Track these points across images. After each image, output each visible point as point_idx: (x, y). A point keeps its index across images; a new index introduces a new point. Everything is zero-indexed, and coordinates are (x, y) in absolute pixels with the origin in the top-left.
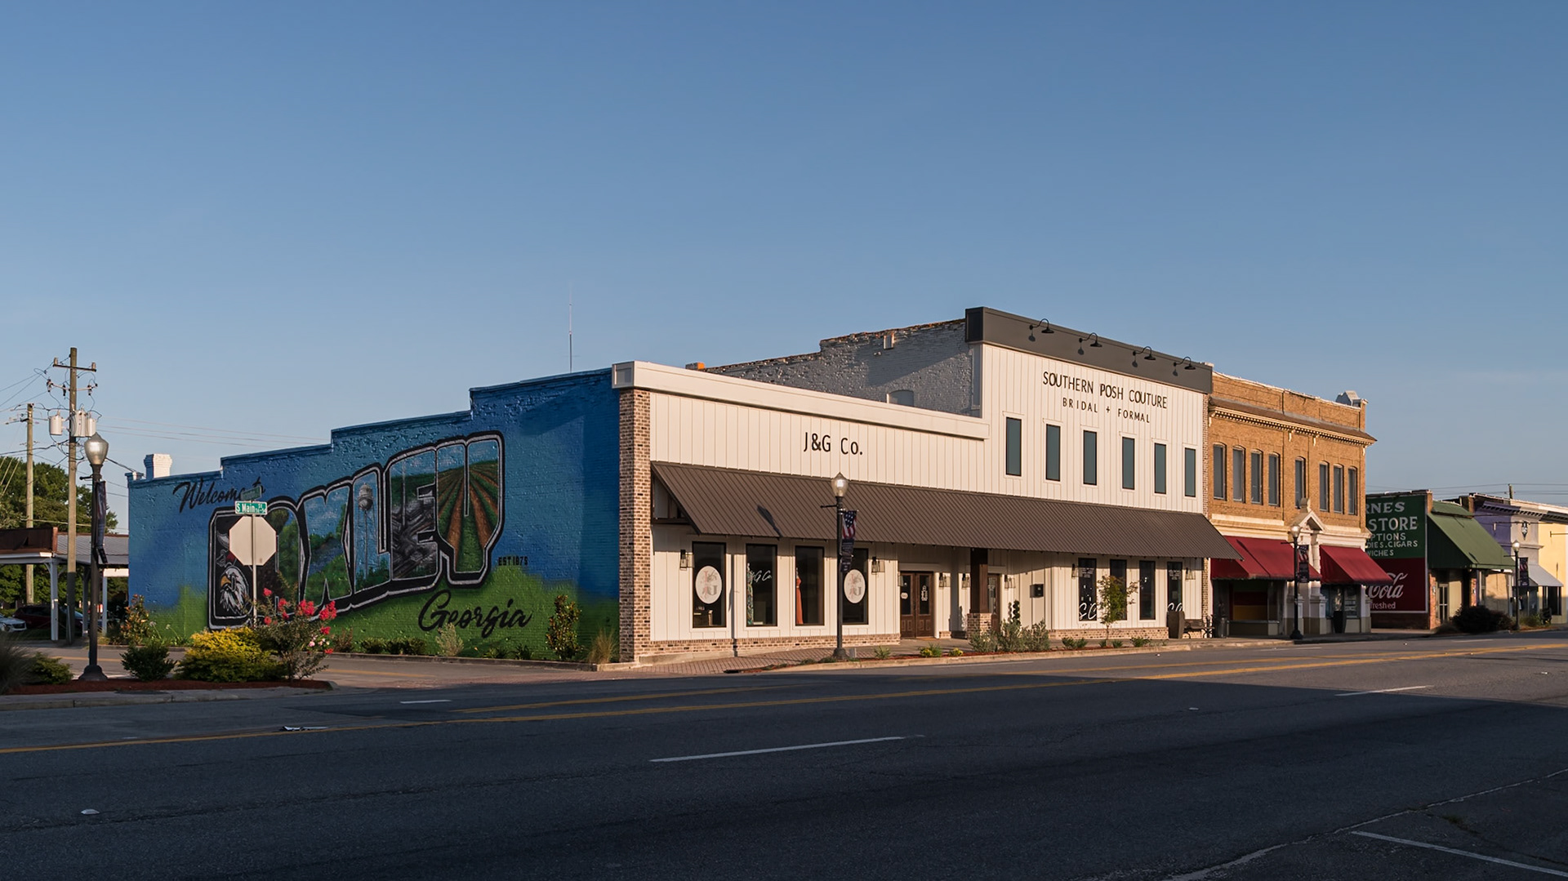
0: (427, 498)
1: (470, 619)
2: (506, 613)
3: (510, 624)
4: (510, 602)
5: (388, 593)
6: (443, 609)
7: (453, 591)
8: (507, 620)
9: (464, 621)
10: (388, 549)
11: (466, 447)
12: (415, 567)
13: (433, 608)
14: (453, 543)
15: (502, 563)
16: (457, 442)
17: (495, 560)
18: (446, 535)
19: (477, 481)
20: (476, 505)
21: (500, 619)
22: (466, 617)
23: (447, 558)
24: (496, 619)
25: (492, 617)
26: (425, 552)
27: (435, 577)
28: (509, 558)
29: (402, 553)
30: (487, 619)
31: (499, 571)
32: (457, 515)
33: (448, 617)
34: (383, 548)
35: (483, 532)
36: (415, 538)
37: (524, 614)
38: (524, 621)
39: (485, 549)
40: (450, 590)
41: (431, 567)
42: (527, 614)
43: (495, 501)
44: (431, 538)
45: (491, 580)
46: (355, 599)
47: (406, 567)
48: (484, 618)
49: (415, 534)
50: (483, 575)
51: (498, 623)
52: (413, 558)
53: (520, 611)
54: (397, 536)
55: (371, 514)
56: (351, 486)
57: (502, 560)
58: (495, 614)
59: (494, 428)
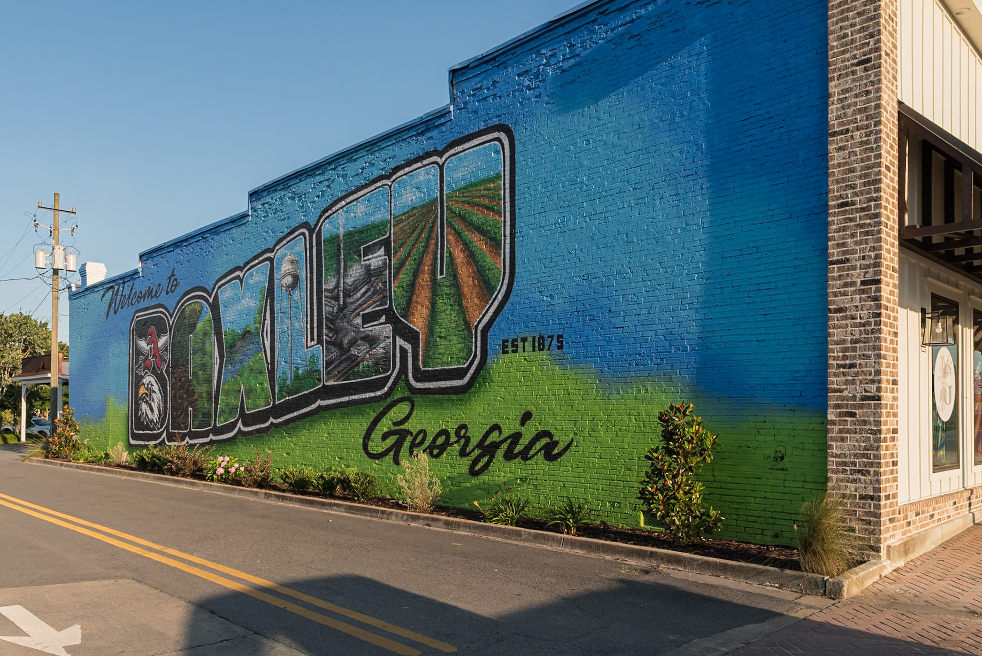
0: (376, 259)
1: (447, 443)
2: (516, 437)
3: (525, 455)
4: (526, 417)
5: (320, 402)
6: (402, 427)
7: (417, 399)
8: (518, 449)
9: (437, 447)
10: (320, 342)
11: (441, 168)
12: (358, 364)
13: (385, 425)
14: (418, 323)
15: (510, 349)
16: (425, 162)
17: (494, 343)
18: (407, 311)
19: (462, 218)
20: (460, 256)
21: (504, 446)
22: (441, 440)
23: (408, 347)
24: (496, 446)
25: (487, 442)
26: (372, 341)
27: (388, 377)
28: (524, 340)
29: (339, 346)
30: (480, 445)
31: (500, 364)
32: (424, 278)
33: (409, 439)
34: (312, 339)
35: (472, 300)
36: (359, 320)
37: (556, 438)
38: (556, 451)
39: (476, 327)
40: (413, 397)
41: (383, 363)
42: (562, 439)
43: (495, 244)
44: (383, 319)
45: (487, 379)
46: (277, 411)
47: (344, 365)
48: (474, 442)
49: (358, 315)
50: (471, 371)
51: (500, 453)
52: (354, 351)
53: (547, 434)
54: (331, 321)
55: (296, 295)
56: (271, 260)
57: (510, 344)
58: (494, 437)
59: (495, 121)
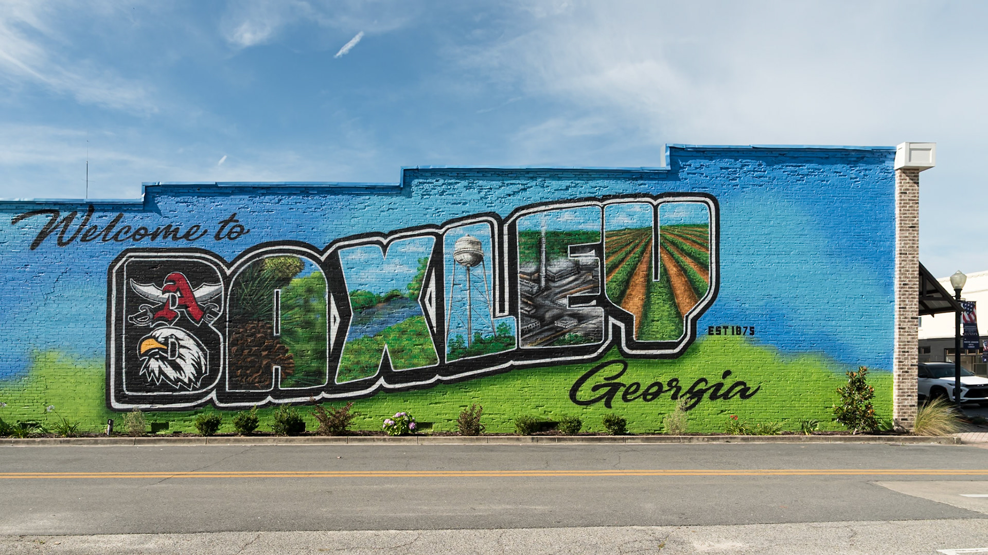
0: (587, 258)
1: (660, 391)
2: (720, 386)
3: (726, 396)
4: (727, 374)
5: (511, 362)
6: (616, 381)
7: (629, 361)
8: (721, 392)
9: (650, 394)
10: (513, 311)
11: (656, 208)
12: (564, 334)
13: (595, 380)
14: (631, 308)
15: (715, 332)
16: (637, 200)
17: (701, 325)
18: (620, 299)
19: (673, 243)
20: (673, 270)
21: (711, 391)
22: (655, 389)
23: (622, 326)
24: (702, 392)
25: (696, 389)
26: (581, 318)
27: (599, 346)
28: (726, 328)
29: (541, 319)
30: (690, 391)
31: (706, 342)
32: (639, 279)
33: (622, 389)
34: (502, 310)
35: (683, 298)
36: (565, 301)
37: (748, 386)
38: (748, 394)
39: (687, 317)
40: (626, 360)
41: (597, 334)
42: (752, 386)
43: (704, 267)
44: (594, 303)
45: (696, 350)
46: (444, 369)
47: (546, 334)
48: (685, 388)
49: (565, 297)
50: (682, 345)
51: (706, 396)
52: (558, 324)
53: (743, 383)
54: (530, 298)
55: (478, 271)
56: (439, 237)
57: (714, 330)
58: (702, 386)
59: (707, 191)
